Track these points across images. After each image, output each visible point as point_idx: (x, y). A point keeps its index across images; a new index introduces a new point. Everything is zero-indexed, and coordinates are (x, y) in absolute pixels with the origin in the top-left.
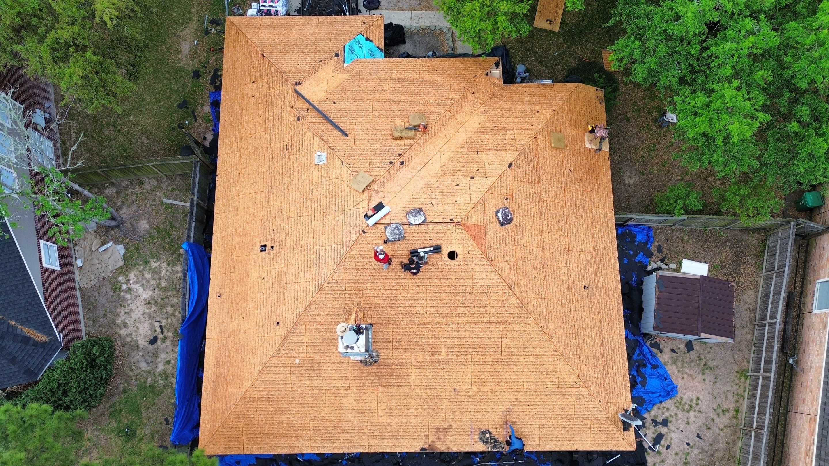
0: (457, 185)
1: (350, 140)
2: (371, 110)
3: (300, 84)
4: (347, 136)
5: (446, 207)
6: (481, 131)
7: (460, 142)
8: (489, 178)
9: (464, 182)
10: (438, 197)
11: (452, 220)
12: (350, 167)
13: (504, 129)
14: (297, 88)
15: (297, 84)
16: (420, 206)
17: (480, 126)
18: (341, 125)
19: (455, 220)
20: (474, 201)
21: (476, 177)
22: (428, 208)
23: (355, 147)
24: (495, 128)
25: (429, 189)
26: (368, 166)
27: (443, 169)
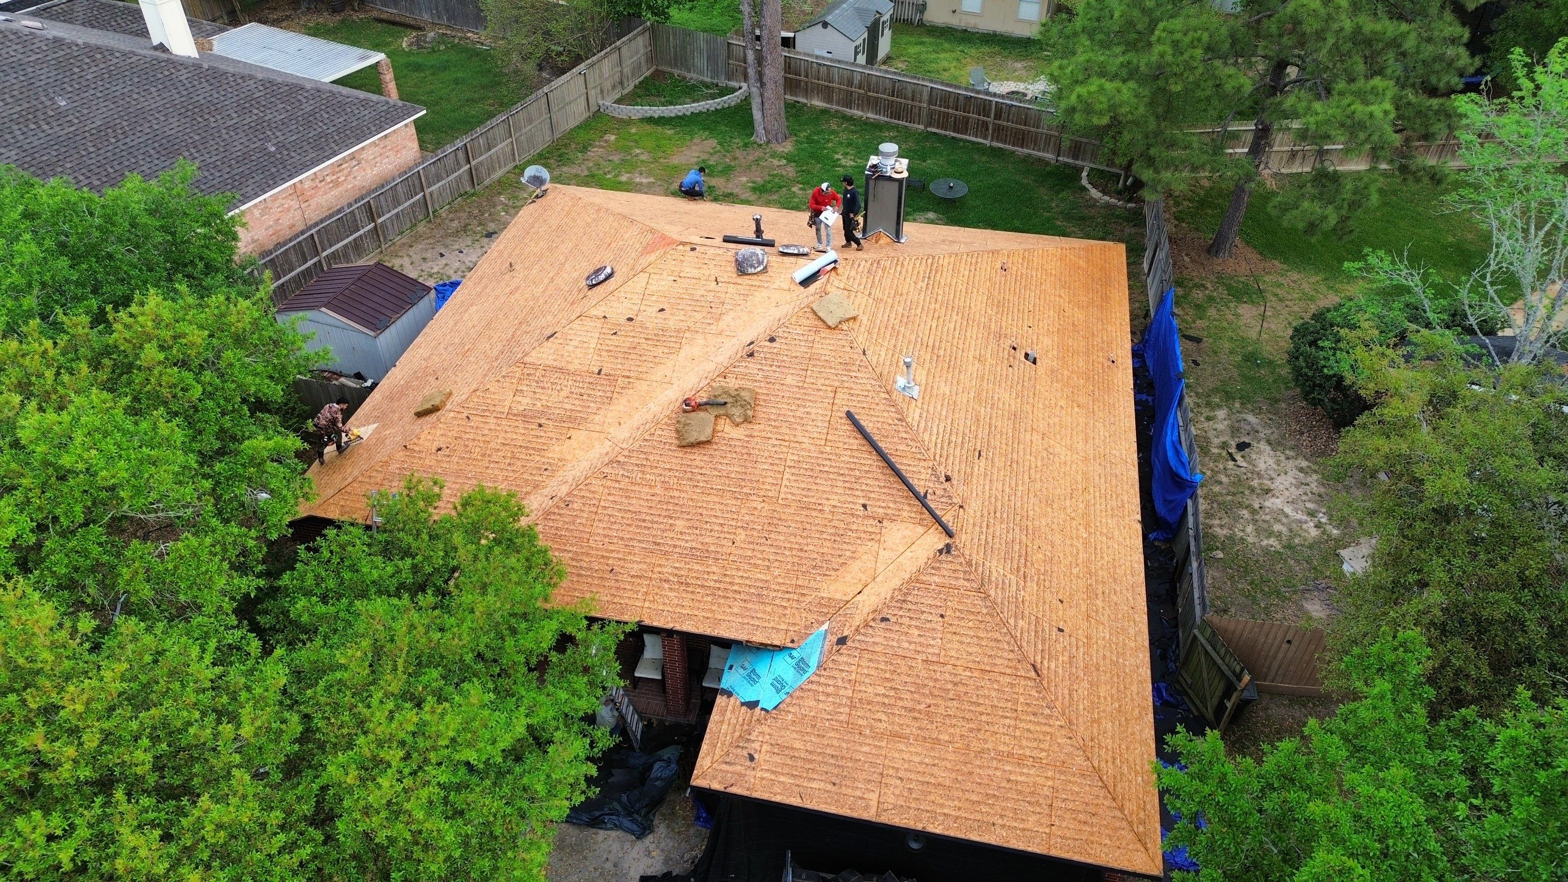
0: (662, 310)
1: (844, 402)
2: (786, 476)
3: (941, 551)
4: (849, 415)
5: (695, 273)
6: (573, 421)
7: (623, 400)
8: (601, 314)
9: (649, 317)
10: (702, 292)
11: (693, 249)
12: (852, 342)
13: (525, 416)
14: (948, 541)
15: (948, 549)
16: (739, 280)
17: (572, 432)
18: (856, 442)
19: (688, 248)
20: (644, 276)
21: (623, 320)
22: (726, 275)
23: (837, 384)
24: (543, 421)
25: (714, 310)
26: (817, 339)
27: (678, 345)
